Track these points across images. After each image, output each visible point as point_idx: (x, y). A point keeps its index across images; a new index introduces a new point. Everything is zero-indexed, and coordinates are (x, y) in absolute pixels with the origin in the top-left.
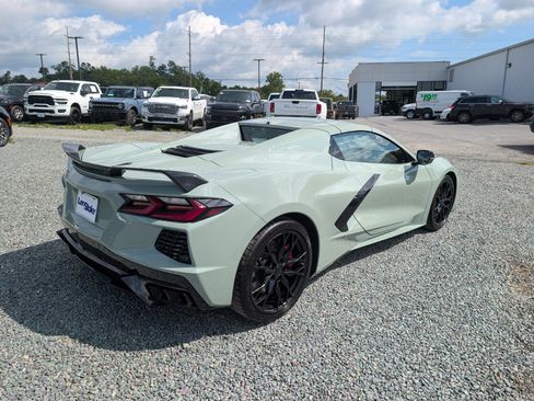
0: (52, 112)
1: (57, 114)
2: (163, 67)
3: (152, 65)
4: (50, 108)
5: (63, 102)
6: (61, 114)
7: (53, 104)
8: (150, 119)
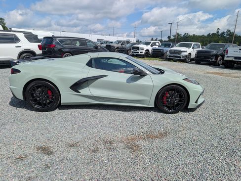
0: (138, 53)
1: (140, 53)
2: (223, 33)
3: (218, 32)
4: (138, 51)
5: (142, 49)
6: (141, 54)
7: (139, 50)
8: (170, 56)
